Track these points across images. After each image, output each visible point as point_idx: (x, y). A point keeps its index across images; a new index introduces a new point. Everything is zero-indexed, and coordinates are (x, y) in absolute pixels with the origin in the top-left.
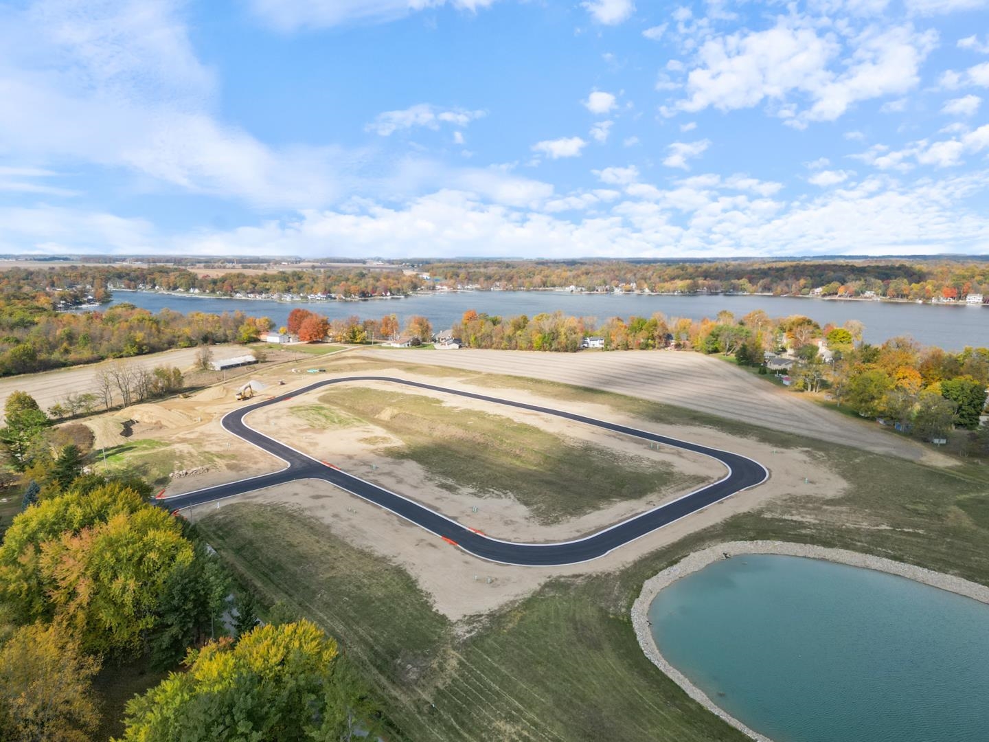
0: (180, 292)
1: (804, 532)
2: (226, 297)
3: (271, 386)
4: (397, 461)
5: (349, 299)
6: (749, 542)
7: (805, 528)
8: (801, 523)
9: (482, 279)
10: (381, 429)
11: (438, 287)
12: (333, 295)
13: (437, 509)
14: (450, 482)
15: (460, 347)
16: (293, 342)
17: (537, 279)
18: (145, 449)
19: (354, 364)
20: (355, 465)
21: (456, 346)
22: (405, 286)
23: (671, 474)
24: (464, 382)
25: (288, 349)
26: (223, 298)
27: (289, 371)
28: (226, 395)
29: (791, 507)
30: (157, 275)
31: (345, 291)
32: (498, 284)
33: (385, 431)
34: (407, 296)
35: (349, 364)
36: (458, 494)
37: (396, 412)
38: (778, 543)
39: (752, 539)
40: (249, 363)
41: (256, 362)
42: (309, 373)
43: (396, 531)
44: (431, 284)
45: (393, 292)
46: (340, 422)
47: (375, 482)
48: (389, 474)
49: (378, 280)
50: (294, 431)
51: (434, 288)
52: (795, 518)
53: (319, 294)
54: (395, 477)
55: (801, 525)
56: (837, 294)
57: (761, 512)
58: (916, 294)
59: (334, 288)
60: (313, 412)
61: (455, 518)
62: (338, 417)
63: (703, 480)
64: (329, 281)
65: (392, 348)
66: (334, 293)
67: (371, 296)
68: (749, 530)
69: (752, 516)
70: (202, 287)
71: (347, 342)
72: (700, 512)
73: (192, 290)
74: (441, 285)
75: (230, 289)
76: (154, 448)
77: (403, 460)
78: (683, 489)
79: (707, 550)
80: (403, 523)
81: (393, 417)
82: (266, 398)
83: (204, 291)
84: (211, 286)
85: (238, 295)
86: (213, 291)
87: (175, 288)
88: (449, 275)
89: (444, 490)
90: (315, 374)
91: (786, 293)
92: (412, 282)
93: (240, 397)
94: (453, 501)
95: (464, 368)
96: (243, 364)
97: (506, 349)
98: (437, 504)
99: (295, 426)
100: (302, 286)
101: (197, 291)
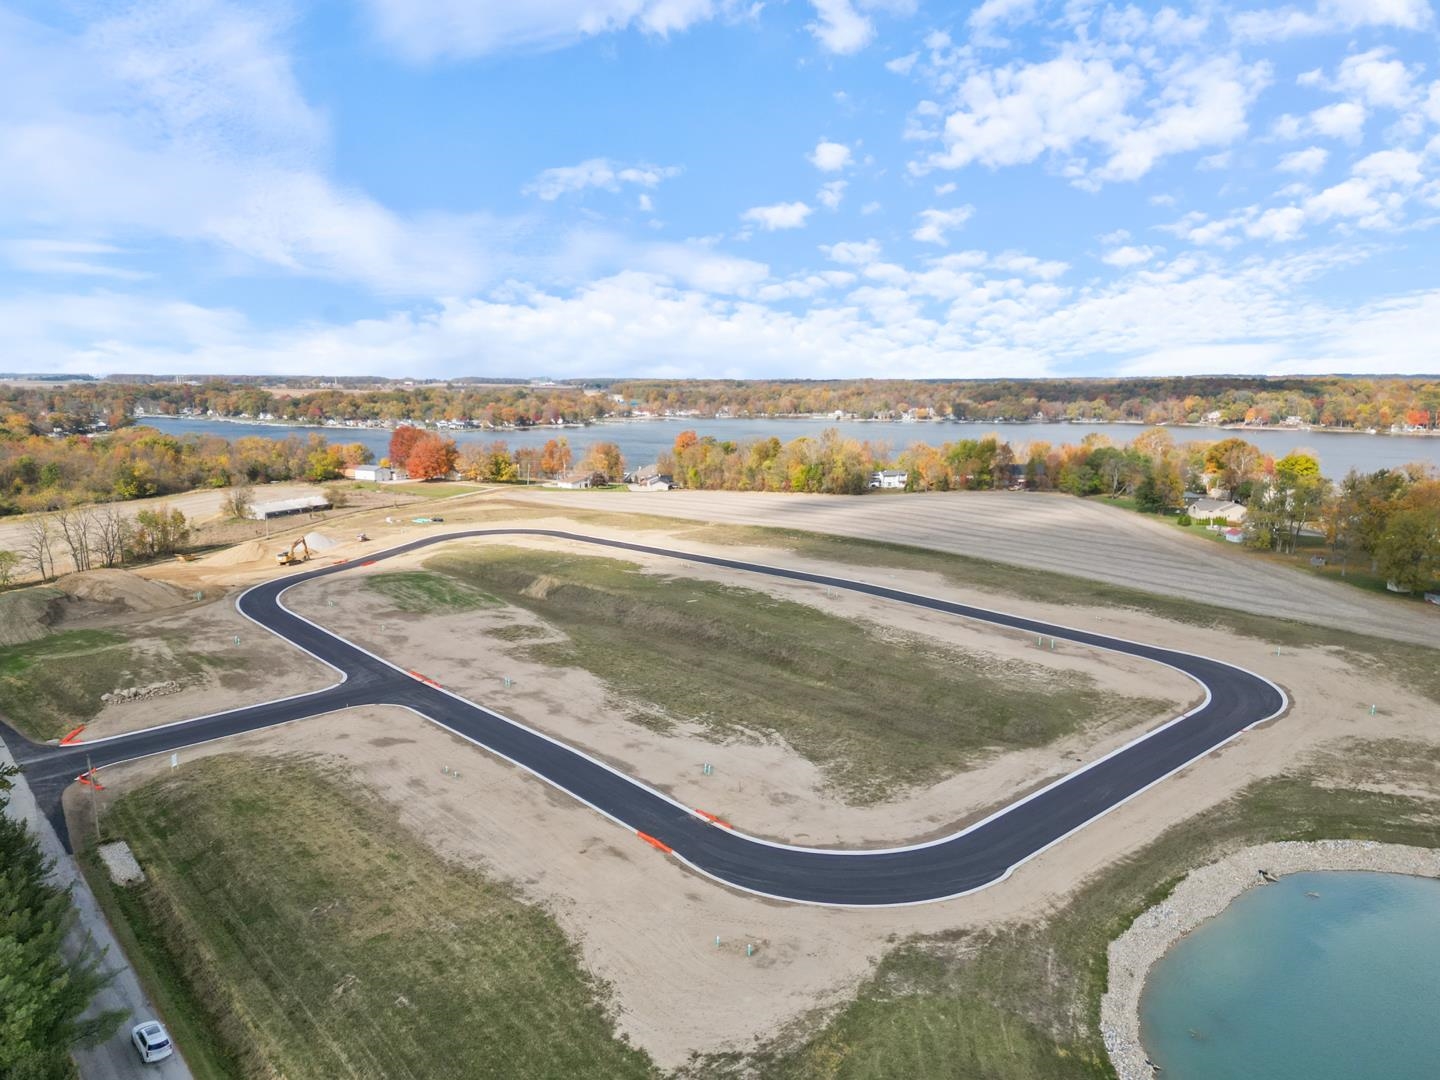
0: (244, 418)
1: (1416, 819)
2: (312, 426)
3: (345, 544)
4: (555, 670)
5: (500, 428)
6: (1306, 845)
7: (1417, 810)
8: (1402, 799)
9: (702, 401)
10: (528, 613)
11: (636, 413)
12: (475, 422)
13: (628, 769)
14: (656, 711)
15: (670, 488)
16: (396, 480)
17: (785, 401)
18: (79, 647)
19: (493, 511)
20: (472, 677)
21: (665, 486)
22: (585, 410)
23: (1093, 695)
24: (679, 538)
25: (387, 489)
26: (307, 426)
27: (382, 521)
28: (262, 557)
29: (1365, 764)
30: (210, 394)
31: (494, 415)
32: (726, 408)
33: (535, 616)
34: (588, 424)
35: (486, 512)
36: (672, 736)
37: (557, 582)
38: (1370, 846)
39: (1311, 837)
40: (317, 508)
41: (329, 507)
42: (414, 524)
43: (540, 817)
44: (625, 407)
45: (567, 419)
46: (455, 600)
47: (508, 711)
48: (535, 695)
49: (544, 401)
50: (366, 617)
51: (629, 414)
52: (1388, 788)
53: (454, 421)
54: (547, 701)
55: (1404, 804)
56: (1243, 420)
57: (1307, 775)
58: (1365, 419)
59: (478, 412)
60: (409, 584)
61: (666, 789)
62: (452, 591)
63: (1162, 707)
64: (470, 403)
65: (560, 489)
66: (477, 418)
67: (534, 424)
68: (1298, 815)
69: (1293, 783)
70: (276, 410)
71: (486, 480)
72: (1182, 775)
73: (261, 416)
74: (641, 410)
75: (318, 413)
76: (94, 645)
77: (564, 669)
78: (1128, 727)
79: (1223, 864)
80: (554, 799)
81: (552, 592)
82: (330, 563)
83: (280, 417)
84: (291, 409)
85: (331, 422)
86: (293, 417)
87: (237, 413)
88: (652, 396)
89: (643, 728)
90: (425, 525)
91: (1164, 420)
92: (597, 405)
93: (284, 559)
94: (663, 750)
95: (678, 516)
96: (306, 510)
97: (746, 490)
98: (628, 757)
99: (371, 607)
100: (429, 408)
101: (269, 417)
